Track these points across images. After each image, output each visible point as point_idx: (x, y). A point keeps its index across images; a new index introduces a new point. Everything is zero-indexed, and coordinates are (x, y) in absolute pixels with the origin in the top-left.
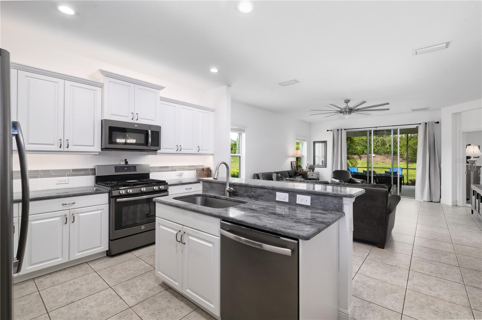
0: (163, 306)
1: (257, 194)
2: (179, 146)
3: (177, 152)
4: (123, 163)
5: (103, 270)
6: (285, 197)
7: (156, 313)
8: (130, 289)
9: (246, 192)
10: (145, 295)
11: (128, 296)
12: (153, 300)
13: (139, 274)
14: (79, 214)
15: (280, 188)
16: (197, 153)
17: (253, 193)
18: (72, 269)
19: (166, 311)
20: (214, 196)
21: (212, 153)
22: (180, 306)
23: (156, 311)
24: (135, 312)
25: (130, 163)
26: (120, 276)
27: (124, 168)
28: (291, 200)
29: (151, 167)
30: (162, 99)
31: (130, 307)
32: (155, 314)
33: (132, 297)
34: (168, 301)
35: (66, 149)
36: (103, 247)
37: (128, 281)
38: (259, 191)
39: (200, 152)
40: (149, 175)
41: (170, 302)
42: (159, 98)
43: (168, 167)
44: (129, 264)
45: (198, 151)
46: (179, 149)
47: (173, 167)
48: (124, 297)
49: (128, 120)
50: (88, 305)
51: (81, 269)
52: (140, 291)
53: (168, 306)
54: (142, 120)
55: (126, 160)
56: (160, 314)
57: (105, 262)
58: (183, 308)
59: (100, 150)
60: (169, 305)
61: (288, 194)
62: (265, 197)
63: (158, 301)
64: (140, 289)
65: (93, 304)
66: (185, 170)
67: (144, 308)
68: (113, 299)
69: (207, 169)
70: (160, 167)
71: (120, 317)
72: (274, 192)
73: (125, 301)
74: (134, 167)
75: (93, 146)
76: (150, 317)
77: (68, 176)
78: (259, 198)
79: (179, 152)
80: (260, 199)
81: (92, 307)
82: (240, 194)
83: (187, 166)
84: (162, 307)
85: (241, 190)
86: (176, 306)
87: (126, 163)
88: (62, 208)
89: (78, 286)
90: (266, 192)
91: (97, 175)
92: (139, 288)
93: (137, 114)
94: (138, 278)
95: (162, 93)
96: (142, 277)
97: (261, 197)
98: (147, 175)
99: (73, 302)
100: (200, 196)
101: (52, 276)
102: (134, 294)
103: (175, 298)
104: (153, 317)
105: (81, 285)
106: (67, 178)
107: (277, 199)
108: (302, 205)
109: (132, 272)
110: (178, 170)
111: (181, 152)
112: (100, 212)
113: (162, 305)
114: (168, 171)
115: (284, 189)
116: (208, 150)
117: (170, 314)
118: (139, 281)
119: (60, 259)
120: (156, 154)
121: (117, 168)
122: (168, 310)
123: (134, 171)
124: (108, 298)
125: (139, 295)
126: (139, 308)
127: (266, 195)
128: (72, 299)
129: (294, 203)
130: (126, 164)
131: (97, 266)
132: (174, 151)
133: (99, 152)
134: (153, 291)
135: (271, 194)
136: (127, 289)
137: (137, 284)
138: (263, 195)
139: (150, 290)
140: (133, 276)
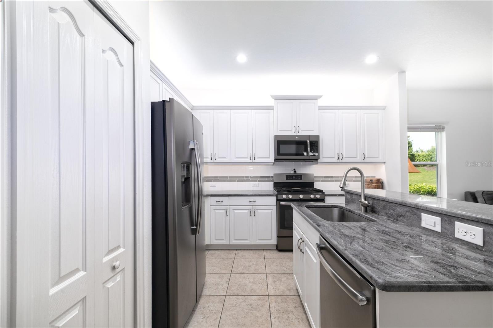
0: (289, 309)
1: (397, 213)
2: (340, 154)
3: (338, 161)
4: (292, 172)
5: (269, 259)
6: (435, 223)
7: (282, 311)
8: (276, 281)
9: (384, 209)
10: (282, 292)
11: (272, 286)
12: (285, 299)
13: (288, 273)
14: (258, 210)
15: (427, 208)
16: (363, 161)
17: (392, 211)
18: (255, 251)
19: (289, 314)
20: (349, 210)
21: (384, 162)
22: (301, 318)
23: (282, 310)
24: (269, 301)
25: (299, 172)
26: (276, 268)
27: (293, 177)
28: (446, 229)
29: (315, 177)
30: (321, 108)
31: (269, 296)
32: (280, 312)
33: (274, 288)
34: (295, 307)
35: (254, 161)
36: (273, 241)
37: (278, 275)
38: (399, 210)
39: (367, 160)
40: (314, 184)
41: (296, 308)
42: (318, 108)
43: (332, 177)
44: (286, 261)
45: (364, 159)
46: (341, 158)
47: (338, 177)
48: (270, 285)
49: (292, 133)
50: (249, 279)
51: (259, 253)
52: (281, 287)
53: (292, 312)
54: (303, 132)
55: (294, 169)
56: (283, 314)
57: (273, 253)
58: (302, 320)
59: (273, 161)
60: (294, 311)
61: (440, 218)
62: (407, 220)
63: (288, 302)
64: (282, 285)
65: (251, 280)
66: (351, 181)
67: (276, 302)
68: (262, 283)
69: (376, 181)
70: (325, 177)
71: (259, 299)
72: (418, 212)
73: (269, 289)
74: (300, 176)
75: (269, 158)
76: (276, 312)
77: (259, 181)
78: (399, 219)
79: (340, 161)
80: (401, 221)
81: (250, 282)
82: (378, 211)
83: (353, 177)
84: (287, 309)
85: (378, 205)
86: (298, 315)
87: (295, 172)
88: (248, 204)
89: (251, 264)
90: (408, 212)
91: (274, 182)
92: (282, 283)
93: (298, 127)
94: (285, 275)
95: (321, 102)
96: (288, 276)
97: (401, 218)
98: (312, 184)
99: (243, 273)
100: (338, 208)
101: (244, 251)
102: (276, 287)
103: (302, 307)
104: (277, 313)
105: (253, 264)
106: (257, 183)
107: (423, 225)
108: (465, 241)
109: (285, 269)
111: (342, 161)
112: (270, 211)
113: (288, 307)
114: (333, 181)
115: (433, 209)
116: (378, 158)
117: (290, 319)
118: (285, 278)
119: (248, 241)
120: (317, 164)
121: (288, 177)
122: (291, 315)
123: (300, 180)
124: (261, 281)
125: (278, 290)
126: (273, 299)
127: (408, 216)
128: (245, 271)
129: (450, 236)
131: (268, 254)
132: (335, 160)
133: (273, 163)
134: (290, 291)
135: (415, 216)
136: (274, 280)
137: (282, 280)
138: (404, 216)
139: (288, 290)
140: (283, 272)
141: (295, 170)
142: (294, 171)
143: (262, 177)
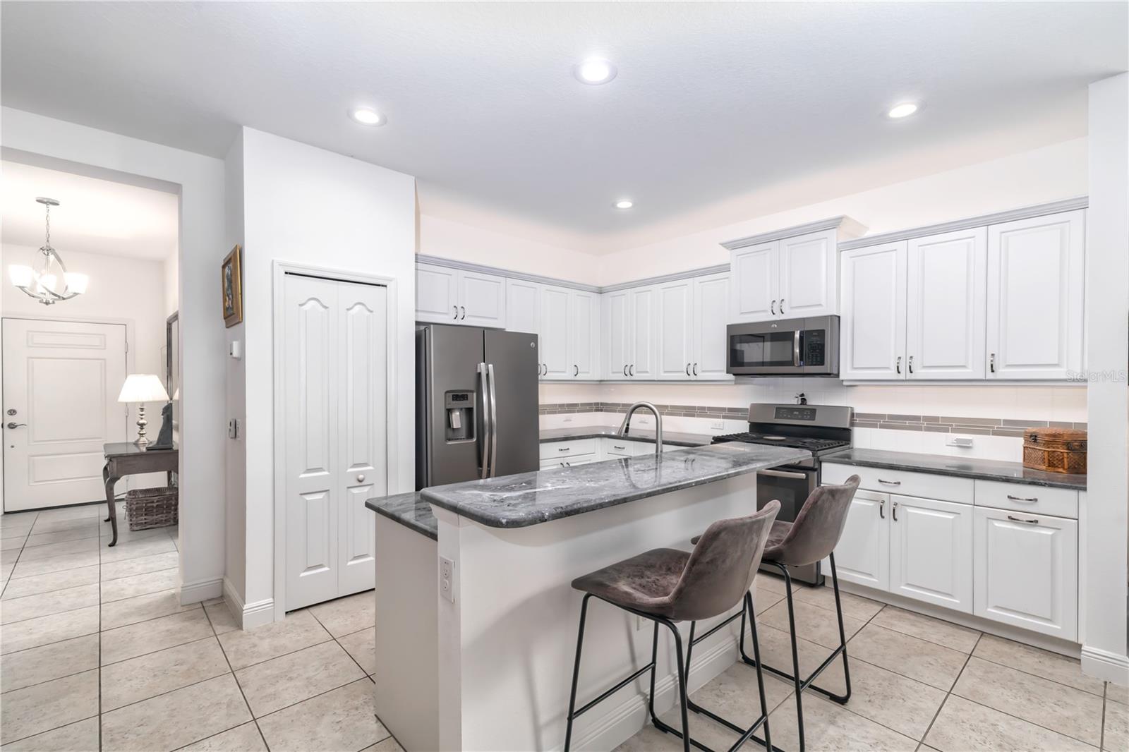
2: (907, 359)
3: (901, 377)
4: (794, 401)
25: (812, 402)
27: (794, 412)
29: (859, 415)
40: (852, 434)
42: (836, 248)
47: (935, 419)
55: (802, 395)
59: (733, 377)
74: (812, 411)
77: (724, 417)
87: (804, 401)
93: (783, 300)
98: (844, 433)
110: (954, 431)
111: (914, 376)
114: (918, 429)
121: (781, 410)
123: (809, 419)
130: (801, 404)
132: (891, 374)
141: (805, 397)
142: (800, 398)
143: (731, 410)
